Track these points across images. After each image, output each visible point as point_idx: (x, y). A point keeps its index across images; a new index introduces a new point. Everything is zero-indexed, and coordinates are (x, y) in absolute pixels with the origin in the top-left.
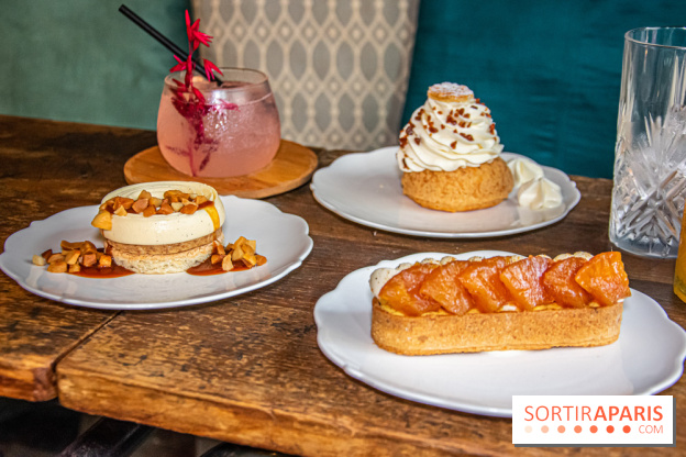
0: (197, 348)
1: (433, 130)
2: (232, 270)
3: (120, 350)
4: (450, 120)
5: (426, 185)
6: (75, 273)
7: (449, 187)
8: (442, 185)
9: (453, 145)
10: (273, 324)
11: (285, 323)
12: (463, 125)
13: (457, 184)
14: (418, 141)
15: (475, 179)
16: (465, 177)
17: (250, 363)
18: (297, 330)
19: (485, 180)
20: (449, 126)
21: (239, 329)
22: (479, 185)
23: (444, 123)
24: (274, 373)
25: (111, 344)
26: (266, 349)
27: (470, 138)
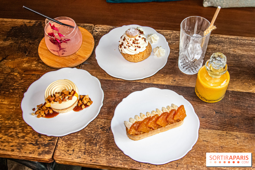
0: (85, 143)
1: (129, 46)
2: (85, 108)
3: (67, 149)
4: (134, 43)
5: (129, 57)
6: (44, 117)
7: (135, 58)
8: (133, 58)
9: (135, 50)
10: (101, 128)
11: (103, 127)
12: (137, 43)
13: (137, 57)
14: (125, 48)
15: (142, 55)
16: (139, 55)
17: (100, 147)
18: (107, 130)
19: (145, 54)
20: (134, 44)
21: (93, 132)
22: (143, 56)
23: (132, 43)
24: (106, 151)
25: (64, 146)
26: (102, 140)
27: (140, 47)
